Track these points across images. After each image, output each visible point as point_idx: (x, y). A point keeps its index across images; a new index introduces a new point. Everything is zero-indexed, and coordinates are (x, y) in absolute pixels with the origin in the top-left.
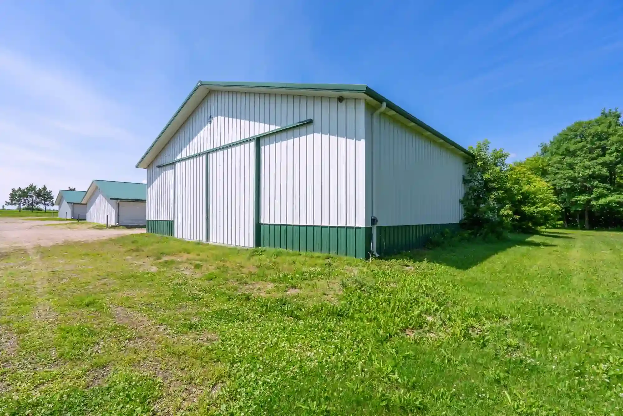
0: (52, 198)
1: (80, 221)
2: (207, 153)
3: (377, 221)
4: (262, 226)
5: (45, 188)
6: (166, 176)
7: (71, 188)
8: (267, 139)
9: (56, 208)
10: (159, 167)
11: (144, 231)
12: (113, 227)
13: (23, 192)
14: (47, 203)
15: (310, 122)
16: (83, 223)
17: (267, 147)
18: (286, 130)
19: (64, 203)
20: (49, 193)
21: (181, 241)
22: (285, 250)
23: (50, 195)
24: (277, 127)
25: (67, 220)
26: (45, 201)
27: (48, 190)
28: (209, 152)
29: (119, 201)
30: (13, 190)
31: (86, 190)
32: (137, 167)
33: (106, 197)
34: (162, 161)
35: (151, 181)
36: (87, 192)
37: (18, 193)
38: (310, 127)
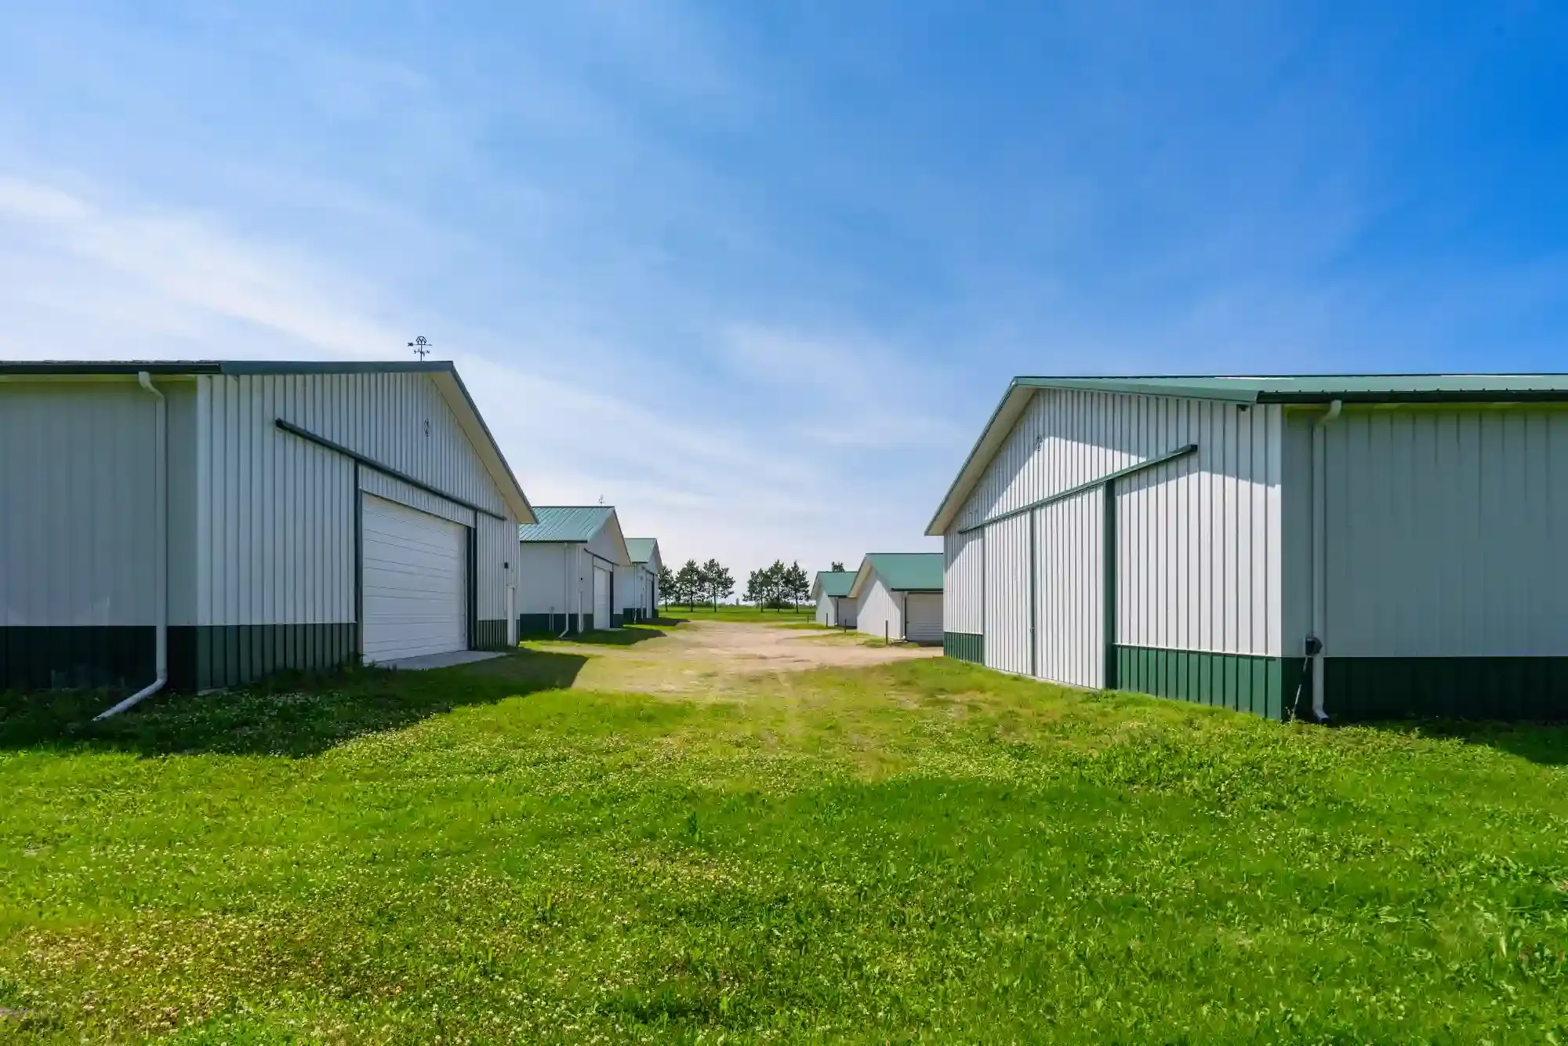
0: (806, 585)
1: (847, 631)
2: (1032, 509)
3: (1320, 646)
4: (1119, 649)
5: (796, 568)
6: (972, 547)
7: (836, 563)
8: (1126, 482)
9: (813, 602)
10: (961, 533)
11: (939, 652)
12: (897, 644)
13: (766, 576)
14: (799, 594)
15: (1193, 449)
16: (852, 635)
17: (1126, 497)
18: (1157, 465)
19: (825, 595)
20: (802, 577)
21: (996, 674)
22: (1154, 697)
23: (804, 579)
24: (1143, 460)
25: (827, 628)
26: (797, 591)
27: (800, 570)
28: (1038, 506)
29: (906, 592)
30: (753, 574)
31: (857, 570)
32: (927, 534)
33: (885, 584)
34: (969, 521)
35: (948, 557)
36: (858, 573)
37: (760, 579)
38: (1194, 460)
